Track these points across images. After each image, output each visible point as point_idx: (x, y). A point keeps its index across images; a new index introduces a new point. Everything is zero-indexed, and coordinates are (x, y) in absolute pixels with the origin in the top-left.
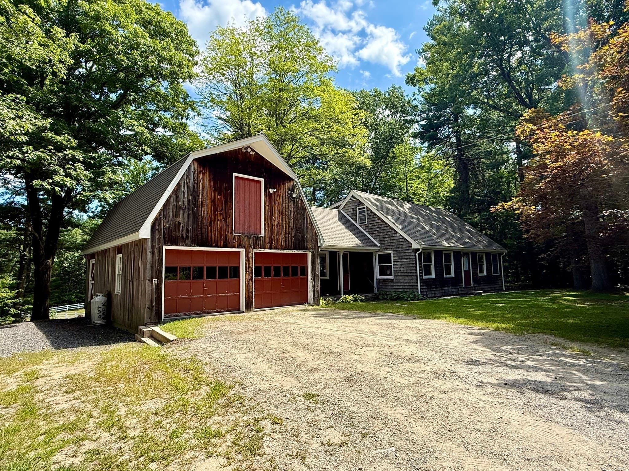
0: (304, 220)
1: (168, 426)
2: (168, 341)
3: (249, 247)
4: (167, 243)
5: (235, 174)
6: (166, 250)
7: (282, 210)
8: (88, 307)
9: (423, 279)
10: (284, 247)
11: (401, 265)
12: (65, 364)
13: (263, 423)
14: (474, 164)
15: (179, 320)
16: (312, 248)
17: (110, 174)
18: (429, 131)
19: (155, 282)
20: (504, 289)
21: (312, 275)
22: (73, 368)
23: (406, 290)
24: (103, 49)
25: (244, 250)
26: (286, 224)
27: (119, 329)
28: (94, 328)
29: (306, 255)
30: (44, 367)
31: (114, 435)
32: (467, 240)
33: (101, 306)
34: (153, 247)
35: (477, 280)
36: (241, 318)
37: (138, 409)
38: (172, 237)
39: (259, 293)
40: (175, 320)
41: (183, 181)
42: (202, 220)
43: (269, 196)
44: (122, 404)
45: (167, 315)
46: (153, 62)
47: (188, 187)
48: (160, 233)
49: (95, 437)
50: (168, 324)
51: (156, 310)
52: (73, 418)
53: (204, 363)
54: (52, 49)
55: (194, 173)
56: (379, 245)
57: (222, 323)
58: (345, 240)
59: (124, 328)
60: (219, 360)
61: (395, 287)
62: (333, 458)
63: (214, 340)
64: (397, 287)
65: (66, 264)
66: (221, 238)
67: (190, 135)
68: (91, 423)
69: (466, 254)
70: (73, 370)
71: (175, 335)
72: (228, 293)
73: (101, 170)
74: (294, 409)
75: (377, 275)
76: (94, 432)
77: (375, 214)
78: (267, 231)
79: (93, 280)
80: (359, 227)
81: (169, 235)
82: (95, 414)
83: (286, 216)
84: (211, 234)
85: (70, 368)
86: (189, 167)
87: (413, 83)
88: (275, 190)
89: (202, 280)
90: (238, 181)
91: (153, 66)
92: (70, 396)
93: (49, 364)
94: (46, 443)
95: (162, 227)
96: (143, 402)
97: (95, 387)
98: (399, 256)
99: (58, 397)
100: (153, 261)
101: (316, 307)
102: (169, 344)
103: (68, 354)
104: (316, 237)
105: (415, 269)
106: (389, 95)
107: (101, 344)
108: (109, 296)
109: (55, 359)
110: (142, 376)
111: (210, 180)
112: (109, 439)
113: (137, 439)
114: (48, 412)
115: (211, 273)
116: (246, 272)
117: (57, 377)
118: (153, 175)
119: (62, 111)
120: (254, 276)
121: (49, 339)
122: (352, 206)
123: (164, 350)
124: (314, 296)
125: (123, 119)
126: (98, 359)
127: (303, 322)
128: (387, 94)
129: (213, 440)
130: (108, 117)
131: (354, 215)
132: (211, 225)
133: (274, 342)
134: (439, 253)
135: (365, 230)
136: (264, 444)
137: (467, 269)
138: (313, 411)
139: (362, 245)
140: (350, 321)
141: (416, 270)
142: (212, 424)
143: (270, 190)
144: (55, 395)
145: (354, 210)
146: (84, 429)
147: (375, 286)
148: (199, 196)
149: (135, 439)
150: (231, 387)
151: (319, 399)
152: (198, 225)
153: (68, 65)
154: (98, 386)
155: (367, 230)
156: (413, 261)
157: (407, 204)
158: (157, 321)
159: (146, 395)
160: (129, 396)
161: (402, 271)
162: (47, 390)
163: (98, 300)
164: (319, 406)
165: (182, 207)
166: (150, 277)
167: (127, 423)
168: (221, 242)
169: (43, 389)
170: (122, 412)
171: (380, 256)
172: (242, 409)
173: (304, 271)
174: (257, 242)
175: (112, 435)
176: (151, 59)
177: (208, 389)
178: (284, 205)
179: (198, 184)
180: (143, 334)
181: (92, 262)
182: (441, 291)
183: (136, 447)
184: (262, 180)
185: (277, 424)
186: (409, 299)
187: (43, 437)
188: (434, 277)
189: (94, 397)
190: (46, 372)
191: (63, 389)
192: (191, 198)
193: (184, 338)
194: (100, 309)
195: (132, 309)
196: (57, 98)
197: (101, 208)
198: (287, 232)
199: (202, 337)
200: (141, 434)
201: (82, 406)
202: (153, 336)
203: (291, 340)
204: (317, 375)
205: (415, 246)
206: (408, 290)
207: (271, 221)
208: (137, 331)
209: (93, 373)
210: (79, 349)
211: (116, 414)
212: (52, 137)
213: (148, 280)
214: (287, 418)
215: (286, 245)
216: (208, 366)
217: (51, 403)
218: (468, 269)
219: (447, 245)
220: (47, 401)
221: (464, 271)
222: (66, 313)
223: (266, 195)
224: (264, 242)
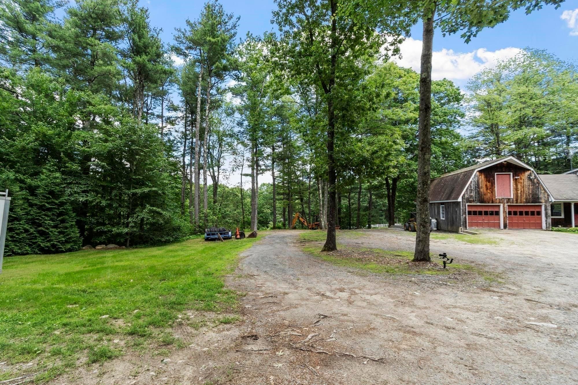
0: (539, 188)
3: (505, 203)
5: (496, 173)
6: (467, 205)
7: (524, 185)
16: (545, 202)
21: (545, 215)
25: (502, 204)
26: (526, 191)
29: (541, 205)
34: (463, 204)
36: (500, 232)
39: (510, 222)
41: (473, 180)
43: (515, 180)
45: (469, 227)
47: (475, 182)
51: (465, 225)
55: (478, 176)
66: (490, 200)
72: (495, 221)
78: (515, 195)
81: (468, 200)
83: (526, 188)
84: (486, 199)
86: (475, 174)
88: (519, 177)
89: (482, 216)
90: (498, 175)
95: (466, 197)
100: (463, 209)
101: (548, 231)
104: (547, 196)
115: (486, 213)
116: (503, 213)
120: (507, 215)
124: (546, 227)
132: (485, 195)
143: (516, 177)
148: (480, 184)
152: (480, 196)
158: (466, 229)
165: (473, 189)
173: (539, 213)
174: (509, 200)
179: (479, 180)
184: (511, 173)
192: (476, 186)
194: (435, 224)
198: (527, 195)
207: (517, 191)
215: (526, 201)
223: (513, 180)
224: (513, 201)
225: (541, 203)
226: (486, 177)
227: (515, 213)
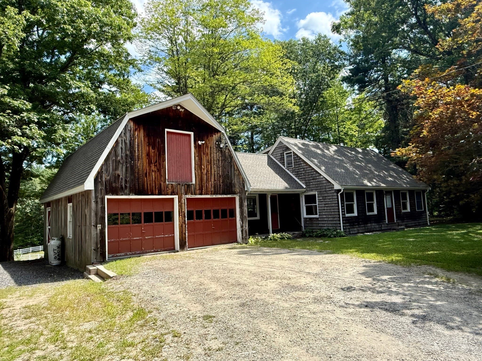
0: (231, 167)
1: (98, 340)
2: (109, 277)
3: (182, 194)
4: (109, 194)
5: (166, 130)
6: (108, 199)
7: (211, 159)
8: (45, 250)
9: (345, 217)
10: (213, 193)
11: (325, 204)
12: (25, 298)
13: (166, 337)
14: (403, 105)
15: (121, 259)
16: (240, 193)
17: (61, 132)
18: (357, 75)
19: (99, 227)
20: (429, 224)
21: (241, 216)
22: (31, 300)
23: (330, 228)
24: (51, 19)
25: (177, 196)
26: (215, 171)
27: (72, 268)
28: (51, 268)
29: (234, 198)
30: (8, 300)
31: (58, 346)
32: (390, 179)
33: (56, 248)
34: (96, 197)
35: (400, 216)
36: (175, 257)
37: (77, 329)
38: (113, 187)
39: (190, 234)
40: (117, 259)
41: (121, 139)
42: (138, 172)
43: (198, 147)
44: (66, 326)
45: (111, 256)
46: (95, 28)
47: (126, 143)
48: (102, 185)
49: (43, 348)
50: (111, 263)
51: (100, 251)
52: (28, 336)
53: (134, 294)
54: (7, 25)
55: (130, 131)
56: (305, 187)
57: (157, 262)
58: (272, 183)
59: (76, 268)
60: (146, 292)
61: (320, 225)
62: (209, 358)
63: (147, 276)
64: (322, 225)
65: (28, 210)
66: (155, 187)
67: (133, 90)
68: (42, 339)
69: (389, 192)
70: (31, 302)
71: (115, 272)
72: (163, 235)
73: (53, 128)
74: (192, 327)
75: (304, 214)
76: (43, 344)
77: (301, 158)
78: (197, 179)
79: (49, 226)
80: (286, 170)
81: (110, 186)
82: (45, 333)
83: (214, 164)
84: (147, 184)
85: (29, 300)
86: (125, 126)
87: (338, 32)
88: (204, 142)
89: (140, 224)
90: (170, 135)
91: (95, 32)
92: (28, 321)
93: (13, 298)
94: (8, 352)
95: (104, 180)
96: (82, 324)
97: (47, 314)
98: (323, 197)
99: (19, 322)
100: (97, 210)
101: (244, 245)
102: (110, 280)
103: (28, 289)
104: (243, 183)
105: (337, 208)
106: (316, 43)
107: (56, 281)
108: (63, 239)
109: (18, 294)
110: (84, 305)
111: (144, 136)
112: (53, 349)
113: (74, 349)
114: (11, 332)
115: (148, 218)
116: (179, 216)
117: (18, 307)
118: (102, 126)
119: (18, 75)
120: (186, 219)
121: (13, 278)
122: (280, 151)
123: (104, 285)
124: (242, 236)
125: (71, 82)
126: (52, 293)
127: (227, 259)
128: (315, 42)
129: (127, 349)
130: (58, 80)
131: (282, 160)
132: (146, 176)
133: (195, 277)
134: (361, 193)
135: (292, 173)
136: (163, 350)
137: (389, 206)
138: (206, 328)
139: (289, 187)
140: (268, 257)
141: (339, 209)
142: (129, 338)
143: (199, 142)
144: (16, 320)
145: (282, 154)
146: (36, 343)
147: (303, 225)
148: (135, 151)
149: (72, 348)
150: (150, 312)
151: (215, 319)
152: (135, 177)
153: (21, 38)
154: (49, 313)
155: (294, 173)
156: (335, 201)
157: (333, 146)
158: (102, 261)
159: (84, 319)
160: (72, 320)
161: (326, 211)
162: (10, 317)
163: (54, 243)
164: (212, 324)
165: (121, 161)
166: (95, 223)
167: (68, 339)
168: (155, 190)
169: (7, 316)
170: (65, 331)
171: (306, 196)
172: (154, 327)
173: (233, 213)
174: (188, 189)
175: (56, 346)
176: (93, 26)
177: (132, 314)
178: (212, 155)
179: (134, 140)
180: (90, 272)
181: (49, 209)
182: (364, 228)
183: (72, 354)
184: (192, 134)
185: (177, 337)
186: (332, 236)
187: (7, 349)
188: (357, 215)
189: (45, 321)
190: (10, 304)
191: (22, 316)
192: (128, 153)
193: (122, 275)
194: (55, 251)
195: (81, 251)
196: (13, 64)
197: (56, 159)
198: (216, 179)
199: (138, 274)
200: (77, 345)
201: (36, 327)
202: (98, 274)
203: (210, 275)
204: (219, 302)
205: (337, 186)
206: (332, 228)
207: (201, 170)
208: (86, 269)
209: (46, 304)
210: (37, 285)
211: (60, 333)
212: (10, 102)
213: (94, 226)
214: (185, 333)
215: (215, 191)
216: (136, 296)
217: (13, 326)
218: (391, 207)
219: (369, 184)
220: (10, 324)
221: (387, 208)
222: (29, 255)
223: (195, 147)
224: (195, 189)
225: (234, 193)
226: (148, 135)
227: (199, 215)
